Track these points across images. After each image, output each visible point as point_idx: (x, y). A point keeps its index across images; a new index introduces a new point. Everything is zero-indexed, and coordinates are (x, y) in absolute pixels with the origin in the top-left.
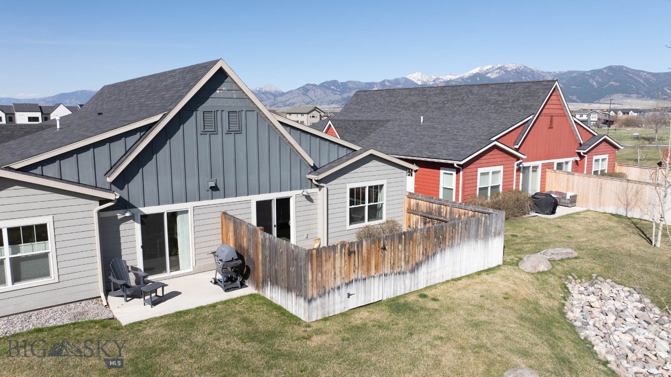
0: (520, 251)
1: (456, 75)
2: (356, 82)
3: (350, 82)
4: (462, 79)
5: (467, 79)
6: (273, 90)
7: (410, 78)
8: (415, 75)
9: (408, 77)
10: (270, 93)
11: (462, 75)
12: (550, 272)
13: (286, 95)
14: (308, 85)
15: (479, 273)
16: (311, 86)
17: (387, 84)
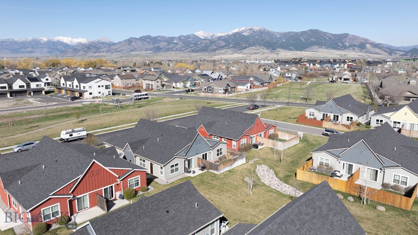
0: (249, 160)
1: (224, 33)
2: (163, 36)
3: (159, 36)
4: (228, 35)
5: (231, 36)
6: (107, 41)
7: (197, 35)
8: (200, 33)
9: (195, 34)
10: (106, 43)
11: (228, 33)
12: (254, 164)
13: (117, 45)
14: (131, 38)
15: (242, 165)
16: (133, 39)
17: (183, 38)
